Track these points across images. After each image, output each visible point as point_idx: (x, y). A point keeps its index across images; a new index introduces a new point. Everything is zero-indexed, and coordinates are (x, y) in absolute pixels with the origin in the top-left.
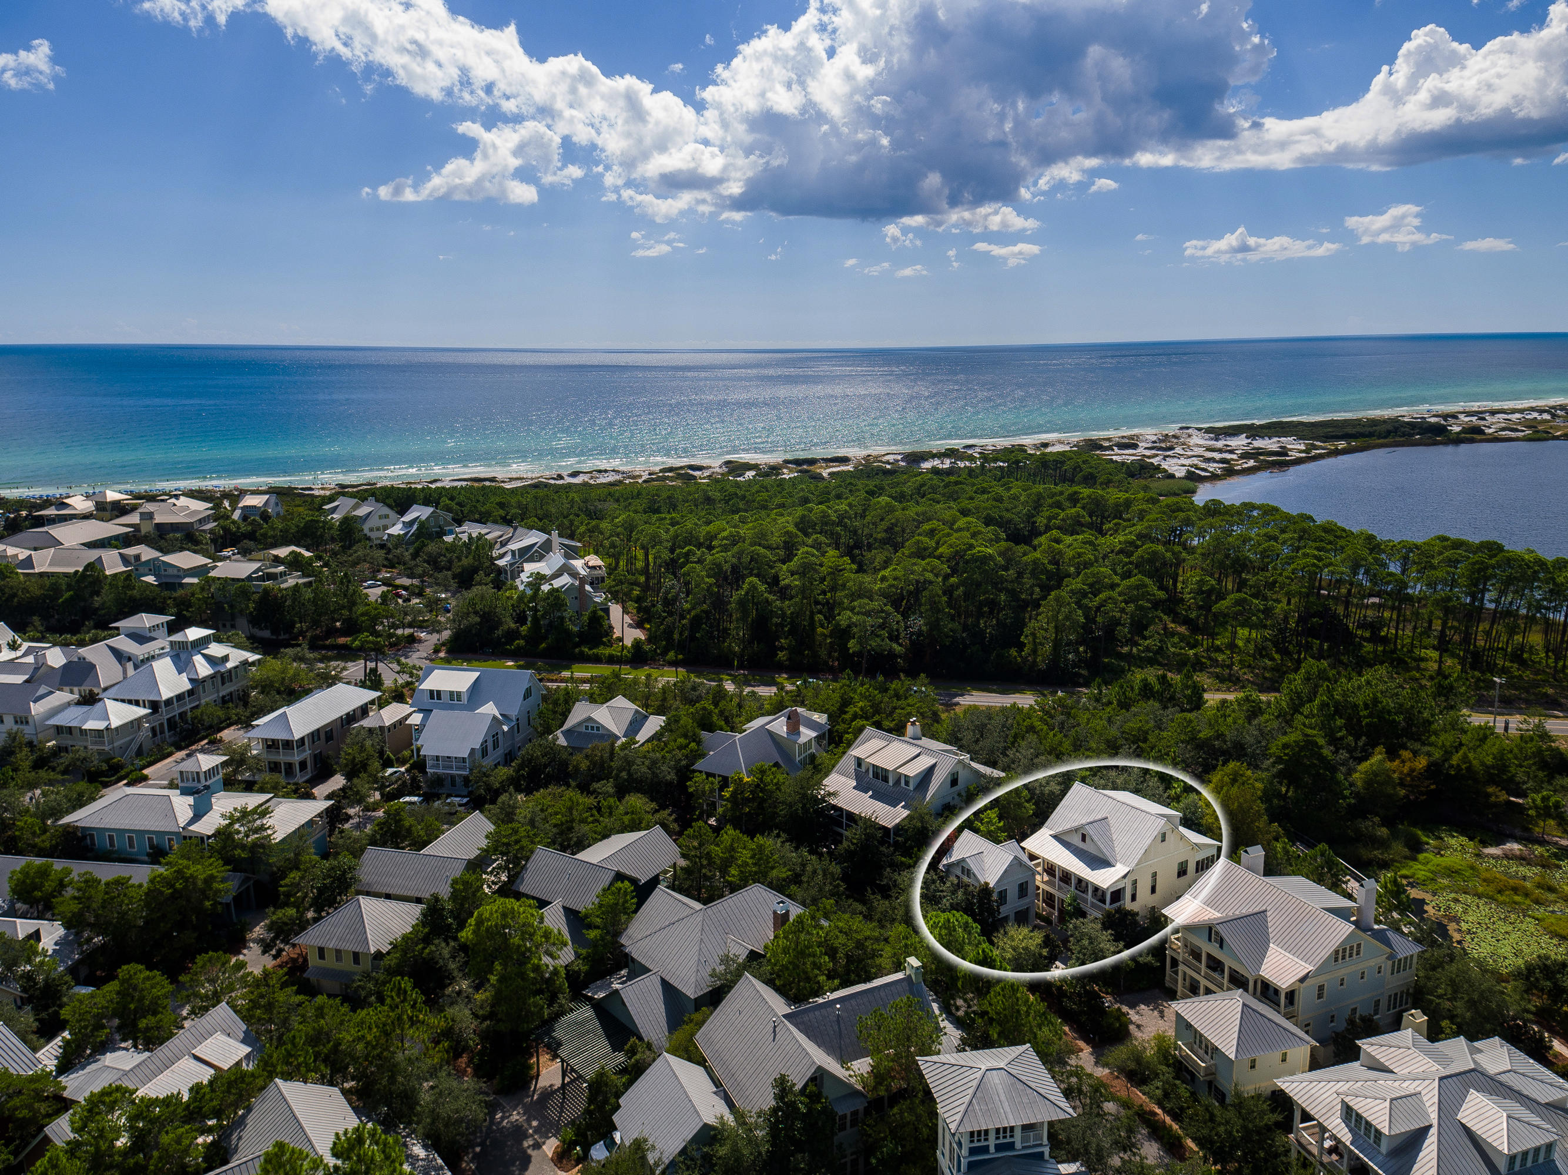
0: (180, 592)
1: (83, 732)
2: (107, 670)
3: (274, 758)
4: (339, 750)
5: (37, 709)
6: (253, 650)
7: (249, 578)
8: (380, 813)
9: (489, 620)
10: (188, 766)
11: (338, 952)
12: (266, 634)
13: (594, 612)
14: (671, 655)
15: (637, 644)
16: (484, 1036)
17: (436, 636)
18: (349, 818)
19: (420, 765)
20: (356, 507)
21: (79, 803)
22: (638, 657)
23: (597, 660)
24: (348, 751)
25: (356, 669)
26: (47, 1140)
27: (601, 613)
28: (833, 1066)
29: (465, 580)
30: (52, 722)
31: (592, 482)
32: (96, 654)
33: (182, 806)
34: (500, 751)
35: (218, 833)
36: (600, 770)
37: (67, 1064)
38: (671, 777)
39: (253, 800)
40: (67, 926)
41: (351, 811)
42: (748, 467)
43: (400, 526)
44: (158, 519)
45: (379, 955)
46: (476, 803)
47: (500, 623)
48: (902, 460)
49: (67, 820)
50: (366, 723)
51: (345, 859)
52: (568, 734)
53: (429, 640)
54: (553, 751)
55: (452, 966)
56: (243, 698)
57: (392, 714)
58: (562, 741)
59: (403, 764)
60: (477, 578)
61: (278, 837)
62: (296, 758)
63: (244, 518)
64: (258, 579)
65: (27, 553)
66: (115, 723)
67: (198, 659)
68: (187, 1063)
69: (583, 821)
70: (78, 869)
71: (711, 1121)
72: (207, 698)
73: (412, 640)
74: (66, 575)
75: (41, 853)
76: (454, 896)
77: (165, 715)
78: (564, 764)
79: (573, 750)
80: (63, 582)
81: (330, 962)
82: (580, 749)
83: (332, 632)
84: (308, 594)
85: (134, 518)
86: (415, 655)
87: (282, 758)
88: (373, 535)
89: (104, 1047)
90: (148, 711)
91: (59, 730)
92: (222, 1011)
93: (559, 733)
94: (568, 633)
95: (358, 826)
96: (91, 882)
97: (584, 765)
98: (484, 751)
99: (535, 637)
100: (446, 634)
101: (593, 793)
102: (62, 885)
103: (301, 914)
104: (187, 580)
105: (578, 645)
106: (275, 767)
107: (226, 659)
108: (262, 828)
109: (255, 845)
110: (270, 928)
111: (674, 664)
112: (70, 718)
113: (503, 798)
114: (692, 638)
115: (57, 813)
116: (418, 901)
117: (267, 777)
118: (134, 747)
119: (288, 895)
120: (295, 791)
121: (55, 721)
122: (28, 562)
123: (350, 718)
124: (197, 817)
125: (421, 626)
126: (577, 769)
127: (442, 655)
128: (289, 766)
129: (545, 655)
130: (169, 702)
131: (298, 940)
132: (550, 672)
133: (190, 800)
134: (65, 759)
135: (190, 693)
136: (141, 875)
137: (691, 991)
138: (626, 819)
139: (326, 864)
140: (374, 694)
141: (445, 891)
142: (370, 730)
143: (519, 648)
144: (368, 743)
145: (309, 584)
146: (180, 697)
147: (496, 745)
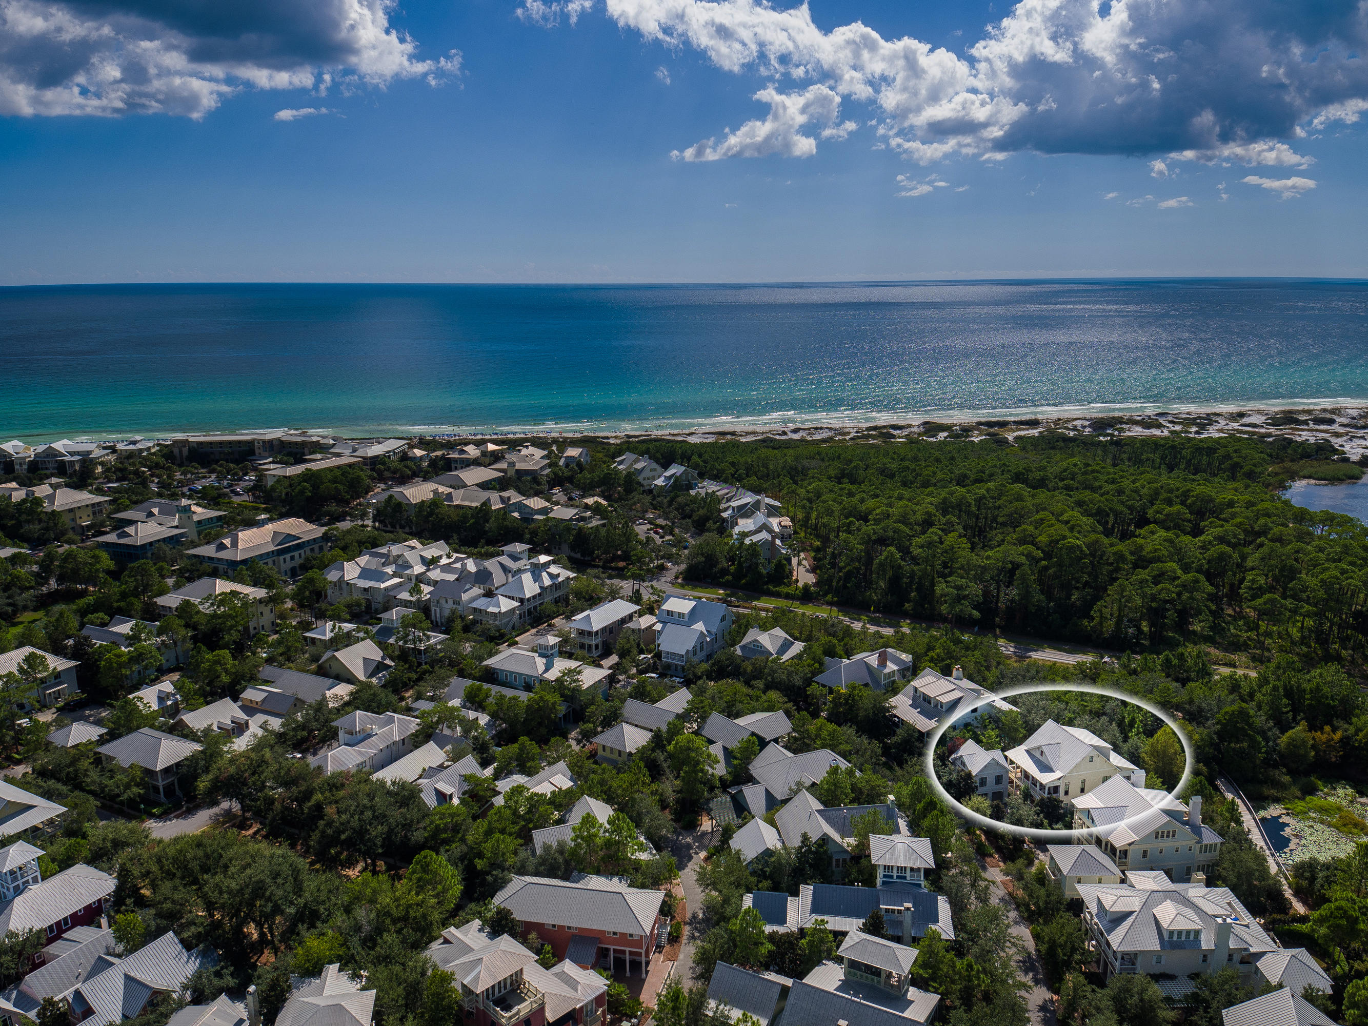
0: (533, 526)
1: (488, 613)
2: (498, 577)
3: (583, 641)
4: (616, 640)
5: (465, 597)
6: (571, 570)
7: (571, 519)
8: (635, 681)
9: (711, 559)
10: (542, 641)
11: (612, 749)
12: (578, 556)
13: (780, 561)
14: (829, 598)
15: (806, 587)
16: (677, 801)
17: (677, 568)
18: (619, 681)
19: (658, 655)
20: (636, 461)
21: (491, 655)
22: (806, 596)
23: (778, 595)
24: (621, 642)
25: (627, 586)
26: (492, 804)
27: (784, 562)
28: (836, 836)
29: (700, 527)
30: (472, 605)
31: (809, 438)
32: (491, 565)
33: (540, 662)
34: (704, 653)
35: (557, 680)
36: (758, 673)
37: (497, 776)
38: (799, 683)
39: (573, 664)
40: (492, 716)
41: (621, 678)
42: (942, 428)
43: (662, 479)
44: (518, 467)
45: (630, 754)
46: (687, 683)
47: (717, 562)
48: (1090, 426)
49: (485, 663)
50: (631, 625)
51: (617, 703)
52: (743, 648)
53: (673, 569)
54: (732, 658)
55: (665, 765)
56: (567, 601)
57: (646, 621)
58: (739, 652)
59: (650, 653)
60: (708, 525)
61: (585, 687)
62: (593, 643)
63: (567, 465)
64: (577, 520)
65: (450, 490)
66: (503, 610)
67: (544, 574)
68: (546, 784)
69: (742, 702)
70: (495, 689)
71: (771, 847)
72: (548, 599)
73: (662, 568)
74: (470, 508)
75: (474, 678)
76: (669, 731)
77: (527, 606)
78: (738, 667)
79: (745, 658)
80: (470, 512)
81: (607, 754)
82: (748, 659)
83: (616, 558)
84: (603, 531)
85: (503, 465)
86: (663, 580)
87: (586, 641)
88: (645, 483)
89: (510, 773)
90: (517, 604)
91: (475, 610)
92: (562, 765)
93: (737, 647)
94: (760, 574)
95: (623, 686)
96: (503, 697)
97: (750, 669)
98: (694, 652)
99: (738, 576)
100: (683, 567)
101: (752, 687)
102: (487, 696)
103: (596, 727)
104: (536, 517)
105: (767, 583)
106: (582, 646)
107: (558, 575)
108: (578, 680)
109: (574, 689)
110: (580, 733)
111: (830, 604)
112: (481, 603)
113: (700, 682)
114: (845, 587)
115: (481, 659)
116: (651, 730)
117: (579, 652)
118: (511, 624)
119: (590, 717)
120: (593, 662)
121: (473, 605)
122: (449, 497)
123: (623, 621)
124: (546, 670)
125: (669, 557)
126: (745, 670)
127: (680, 581)
128: (590, 646)
129: (744, 588)
130: (529, 599)
131: (594, 740)
132: (745, 601)
133: (544, 660)
134: (479, 628)
135: (540, 594)
136: (524, 696)
137: (779, 797)
138: (766, 705)
139: (608, 704)
140: (637, 607)
141: (664, 728)
142: (633, 630)
143: (728, 581)
144: (631, 638)
145: (604, 525)
146: (534, 597)
147: (702, 649)
